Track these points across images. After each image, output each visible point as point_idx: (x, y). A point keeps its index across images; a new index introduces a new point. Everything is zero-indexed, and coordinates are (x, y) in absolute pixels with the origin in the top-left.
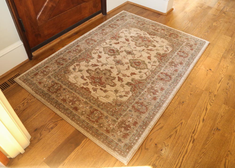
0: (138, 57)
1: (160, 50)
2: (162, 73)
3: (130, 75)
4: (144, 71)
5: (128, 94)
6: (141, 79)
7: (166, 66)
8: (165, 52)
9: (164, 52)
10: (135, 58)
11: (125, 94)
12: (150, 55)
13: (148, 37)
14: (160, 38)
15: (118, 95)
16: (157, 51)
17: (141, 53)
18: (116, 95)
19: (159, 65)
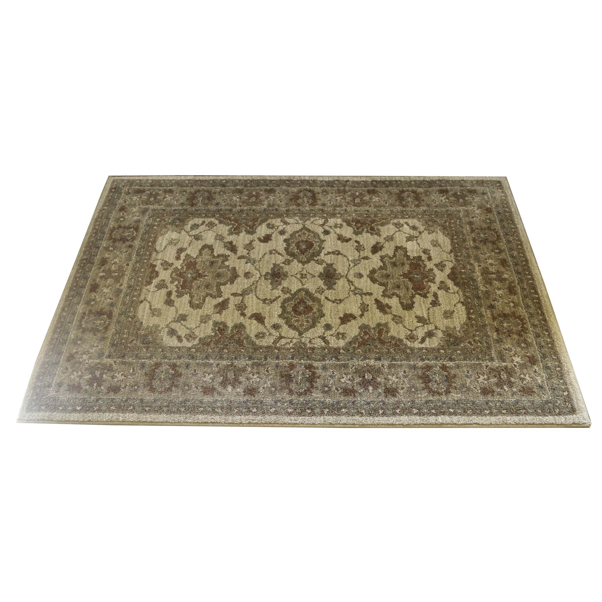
0: (330, 297)
1: (407, 325)
2: (309, 367)
3: (249, 315)
4: (286, 331)
5: (188, 340)
6: (253, 338)
7: (345, 366)
8: (405, 340)
9: (402, 336)
10: (317, 295)
11: (183, 335)
12: (362, 316)
13: (434, 279)
14: (462, 300)
15: (173, 327)
16: (390, 320)
17: (352, 296)
18: (170, 323)
19: (337, 350)
